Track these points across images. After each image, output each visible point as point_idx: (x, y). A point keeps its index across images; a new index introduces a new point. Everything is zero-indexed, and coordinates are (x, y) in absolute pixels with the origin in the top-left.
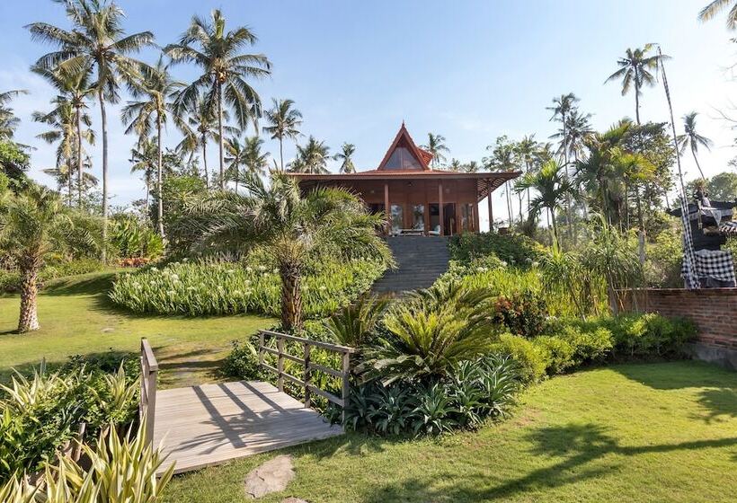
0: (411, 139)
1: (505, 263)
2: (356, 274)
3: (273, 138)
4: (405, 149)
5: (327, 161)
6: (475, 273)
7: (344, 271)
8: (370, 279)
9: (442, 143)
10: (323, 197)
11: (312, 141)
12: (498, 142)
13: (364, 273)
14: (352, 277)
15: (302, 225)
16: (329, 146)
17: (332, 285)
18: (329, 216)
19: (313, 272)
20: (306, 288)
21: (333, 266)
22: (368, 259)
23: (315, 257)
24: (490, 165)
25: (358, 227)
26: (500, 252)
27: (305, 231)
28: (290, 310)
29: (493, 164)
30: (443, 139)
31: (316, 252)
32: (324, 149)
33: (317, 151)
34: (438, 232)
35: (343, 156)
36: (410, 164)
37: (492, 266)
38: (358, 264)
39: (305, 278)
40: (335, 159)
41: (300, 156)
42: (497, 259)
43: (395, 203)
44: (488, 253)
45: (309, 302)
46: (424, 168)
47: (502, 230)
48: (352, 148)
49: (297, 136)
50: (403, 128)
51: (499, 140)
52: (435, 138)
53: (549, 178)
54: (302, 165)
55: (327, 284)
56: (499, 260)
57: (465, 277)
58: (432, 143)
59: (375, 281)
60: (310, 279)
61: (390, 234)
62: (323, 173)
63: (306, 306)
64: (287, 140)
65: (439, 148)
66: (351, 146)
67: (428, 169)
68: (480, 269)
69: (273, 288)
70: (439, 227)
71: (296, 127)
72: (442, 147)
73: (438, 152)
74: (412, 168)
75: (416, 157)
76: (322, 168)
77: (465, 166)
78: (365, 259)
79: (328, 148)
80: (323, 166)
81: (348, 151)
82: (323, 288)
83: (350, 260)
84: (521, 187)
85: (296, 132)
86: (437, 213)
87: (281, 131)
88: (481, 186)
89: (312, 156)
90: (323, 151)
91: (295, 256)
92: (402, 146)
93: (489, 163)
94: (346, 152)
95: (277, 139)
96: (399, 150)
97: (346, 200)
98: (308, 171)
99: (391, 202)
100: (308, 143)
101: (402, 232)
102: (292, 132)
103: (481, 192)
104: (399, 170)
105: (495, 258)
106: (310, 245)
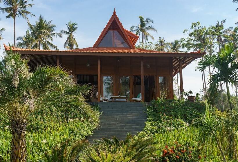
0: (121, 24)
1: (187, 124)
2: (72, 132)
3: (7, 17)
4: (116, 31)
5: (53, 37)
6: (164, 131)
7: (62, 129)
8: (82, 135)
9: (150, 24)
10: (44, 72)
11: (41, 20)
12: (192, 27)
13: (78, 131)
14: (68, 133)
15: (28, 93)
16: (55, 25)
17: (51, 139)
18: (49, 87)
19: (36, 129)
20: (30, 141)
21: (52, 124)
22: (82, 119)
23: (39, 117)
24: (187, 45)
25: (70, 94)
26: (185, 115)
27: (30, 97)
28: (17, 156)
29: (189, 44)
30: (152, 21)
31: (39, 113)
32: (51, 27)
33: (45, 28)
34: (140, 99)
35: (67, 33)
36: (120, 43)
37: (177, 127)
38: (75, 124)
39: (30, 134)
40: (60, 36)
41: (30, 33)
42: (182, 121)
43: (106, 75)
44: (176, 116)
45: (33, 153)
46: (131, 47)
47: (191, 99)
48: (75, 26)
49: (28, 16)
50: (115, 15)
51: (193, 25)
52: (144, 20)
53: (224, 59)
54: (32, 40)
55: (48, 139)
56: (183, 122)
57: (156, 135)
58: (142, 24)
59: (86, 137)
60: (34, 134)
61: (101, 99)
62: (51, 49)
63: (30, 156)
64: (19, 18)
65: (148, 28)
66: (74, 24)
67: (134, 48)
68: (168, 128)
69: (4, 141)
70: (140, 95)
71: (28, 9)
72: (151, 27)
73: (148, 31)
74: (122, 46)
75: (124, 38)
76: (48, 42)
77: (169, 43)
78: (80, 120)
79: (54, 26)
80: (50, 41)
81: (72, 28)
82: (44, 141)
83: (67, 119)
84: (204, 65)
85: (28, 13)
86: (139, 83)
87: (15, 11)
88: (175, 63)
89: (41, 33)
90: (50, 28)
91: (23, 115)
92: (114, 29)
93: (186, 43)
94: (70, 30)
95: (11, 18)
96: (111, 32)
97: (61, 76)
98: (36, 45)
99: (103, 74)
100: (38, 21)
101: (111, 98)
102: (24, 13)
103: (176, 67)
104: (110, 48)
105: (181, 120)
106: (33, 108)
